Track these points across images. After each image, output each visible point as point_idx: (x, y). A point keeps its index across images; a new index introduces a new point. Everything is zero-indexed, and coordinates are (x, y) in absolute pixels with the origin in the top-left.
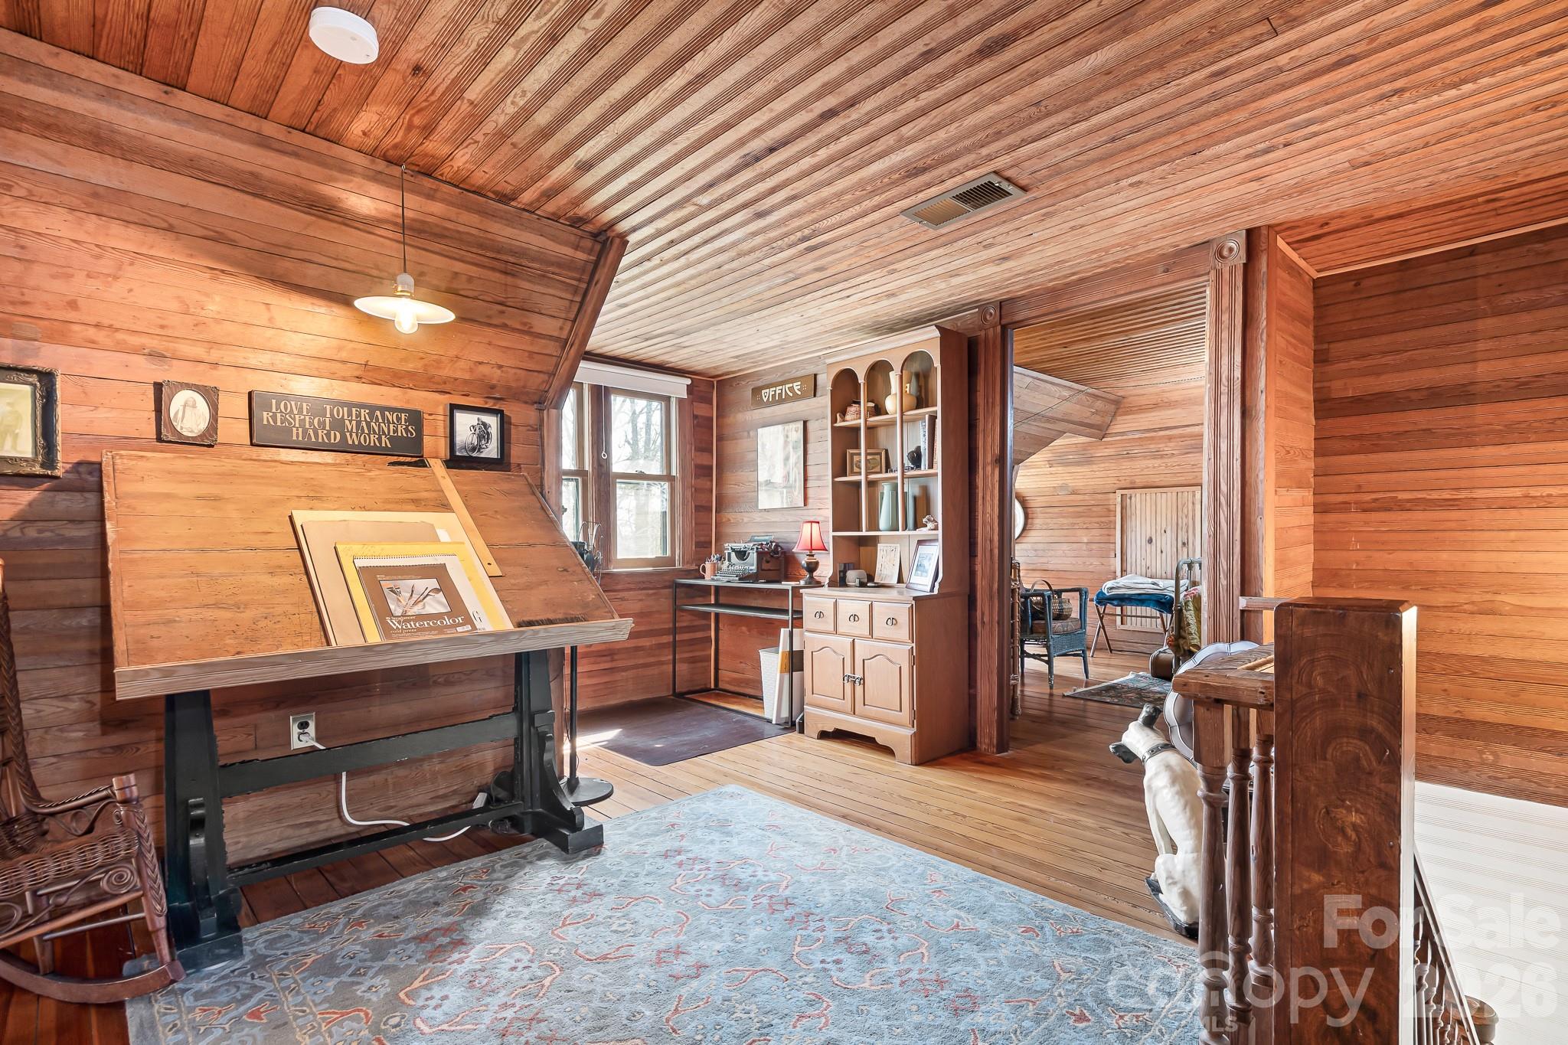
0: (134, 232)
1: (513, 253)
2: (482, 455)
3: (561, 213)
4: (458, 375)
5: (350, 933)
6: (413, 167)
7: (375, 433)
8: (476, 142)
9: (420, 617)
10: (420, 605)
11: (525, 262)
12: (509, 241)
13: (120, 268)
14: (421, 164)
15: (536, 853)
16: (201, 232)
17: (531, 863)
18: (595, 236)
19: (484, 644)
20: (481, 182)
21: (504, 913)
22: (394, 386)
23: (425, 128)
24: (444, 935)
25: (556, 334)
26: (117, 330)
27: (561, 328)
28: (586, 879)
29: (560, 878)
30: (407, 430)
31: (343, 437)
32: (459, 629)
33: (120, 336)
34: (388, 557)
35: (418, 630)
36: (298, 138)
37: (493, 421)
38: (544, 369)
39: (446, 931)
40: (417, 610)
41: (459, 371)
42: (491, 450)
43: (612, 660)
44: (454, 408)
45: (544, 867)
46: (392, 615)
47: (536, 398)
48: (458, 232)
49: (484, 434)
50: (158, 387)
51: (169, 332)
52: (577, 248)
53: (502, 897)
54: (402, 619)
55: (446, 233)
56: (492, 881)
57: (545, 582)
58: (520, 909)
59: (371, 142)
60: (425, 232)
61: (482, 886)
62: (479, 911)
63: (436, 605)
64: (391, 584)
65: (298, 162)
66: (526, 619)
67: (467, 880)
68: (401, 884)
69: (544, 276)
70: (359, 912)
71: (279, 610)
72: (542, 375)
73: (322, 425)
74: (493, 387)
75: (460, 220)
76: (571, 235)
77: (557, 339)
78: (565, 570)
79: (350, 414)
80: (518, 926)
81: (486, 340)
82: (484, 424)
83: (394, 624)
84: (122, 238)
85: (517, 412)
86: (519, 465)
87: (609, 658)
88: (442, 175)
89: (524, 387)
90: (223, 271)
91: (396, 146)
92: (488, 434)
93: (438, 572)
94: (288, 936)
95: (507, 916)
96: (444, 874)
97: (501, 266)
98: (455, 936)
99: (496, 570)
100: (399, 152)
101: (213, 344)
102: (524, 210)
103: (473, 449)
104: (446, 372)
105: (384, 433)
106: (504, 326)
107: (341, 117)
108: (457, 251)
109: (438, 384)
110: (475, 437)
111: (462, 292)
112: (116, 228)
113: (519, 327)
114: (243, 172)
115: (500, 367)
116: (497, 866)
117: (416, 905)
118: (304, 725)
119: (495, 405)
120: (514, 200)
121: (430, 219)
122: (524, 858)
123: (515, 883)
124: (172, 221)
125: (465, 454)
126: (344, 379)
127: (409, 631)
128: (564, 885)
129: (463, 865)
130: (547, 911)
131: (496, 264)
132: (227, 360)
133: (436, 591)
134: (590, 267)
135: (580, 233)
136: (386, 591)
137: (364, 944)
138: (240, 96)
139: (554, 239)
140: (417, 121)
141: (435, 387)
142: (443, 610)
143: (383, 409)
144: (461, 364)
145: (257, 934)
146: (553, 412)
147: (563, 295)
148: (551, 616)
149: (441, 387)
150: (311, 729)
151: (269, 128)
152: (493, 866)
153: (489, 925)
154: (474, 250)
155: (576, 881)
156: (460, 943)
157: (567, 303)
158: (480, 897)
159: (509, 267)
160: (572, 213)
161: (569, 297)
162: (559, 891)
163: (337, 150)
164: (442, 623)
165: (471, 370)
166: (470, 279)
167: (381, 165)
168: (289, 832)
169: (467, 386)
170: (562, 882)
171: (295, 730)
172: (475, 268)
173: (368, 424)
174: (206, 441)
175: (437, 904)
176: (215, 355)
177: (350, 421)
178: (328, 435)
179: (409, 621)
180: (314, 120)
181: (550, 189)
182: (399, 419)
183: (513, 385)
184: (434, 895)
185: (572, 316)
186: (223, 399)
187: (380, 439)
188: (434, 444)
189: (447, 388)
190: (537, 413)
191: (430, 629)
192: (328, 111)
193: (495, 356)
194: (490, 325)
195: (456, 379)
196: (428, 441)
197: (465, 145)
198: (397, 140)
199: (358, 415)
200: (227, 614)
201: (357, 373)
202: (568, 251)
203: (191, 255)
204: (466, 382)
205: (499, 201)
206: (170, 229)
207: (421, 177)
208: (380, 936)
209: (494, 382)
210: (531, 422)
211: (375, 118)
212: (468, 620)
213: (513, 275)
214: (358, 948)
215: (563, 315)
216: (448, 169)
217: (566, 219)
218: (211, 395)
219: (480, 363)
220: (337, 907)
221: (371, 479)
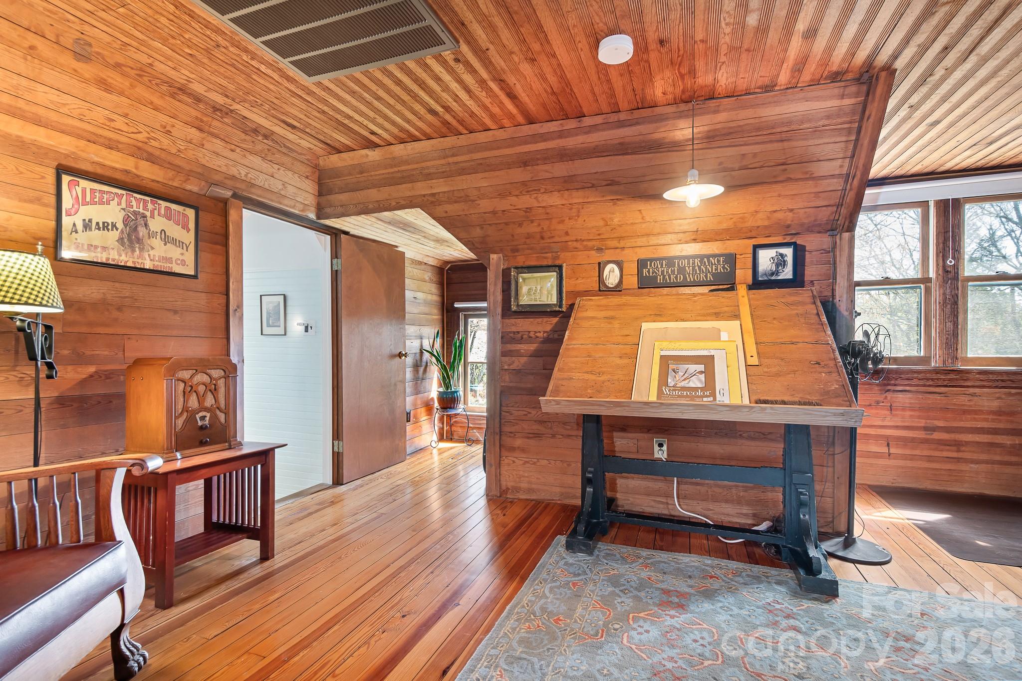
0: (581, 193)
1: (783, 124)
2: (779, 278)
3: (818, 76)
4: (759, 223)
5: (638, 569)
6: (701, 98)
7: (703, 272)
8: (723, 63)
9: (683, 389)
10: (687, 381)
11: (793, 127)
12: (780, 117)
13: (579, 212)
14: (703, 94)
15: (778, 578)
16: (605, 183)
17: (769, 582)
18: (858, 80)
19: (722, 411)
20: (745, 85)
21: (721, 604)
22: (717, 240)
23: (690, 72)
24: (677, 597)
25: (837, 172)
26: (583, 241)
27: (841, 166)
28: (799, 615)
29: (779, 603)
30: (724, 268)
31: (685, 278)
32: (705, 399)
33: (585, 243)
34: (682, 350)
35: (679, 396)
36: (637, 114)
37: (788, 252)
38: (832, 202)
39: (681, 595)
40: (683, 384)
41: (761, 220)
42: (787, 273)
43: (958, 451)
44: (756, 248)
45: (774, 590)
46: (667, 385)
47: (829, 227)
48: (740, 126)
49: (781, 262)
50: (599, 263)
51: (602, 237)
52: (842, 97)
53: (730, 594)
54: (672, 389)
55: (731, 131)
56: (732, 581)
57: (794, 372)
58: (733, 608)
59: (670, 97)
60: (717, 136)
61: (723, 580)
62: (708, 594)
63: (697, 382)
64: (674, 367)
65: (638, 127)
66: (762, 398)
67: (718, 572)
68: (683, 556)
69: (815, 131)
70: (651, 560)
71: (616, 377)
72: (830, 208)
73: (673, 272)
74: (788, 226)
75: (740, 118)
76: (834, 89)
77: (840, 176)
78: (818, 363)
79: (689, 263)
80: (722, 618)
81: (776, 194)
82: (781, 255)
83: (666, 391)
84: (577, 197)
85: (813, 242)
86: (812, 282)
87: (954, 448)
88: (719, 94)
89: (815, 220)
90: (617, 199)
91: (683, 92)
92: (784, 261)
93: (708, 362)
94: (615, 555)
95: (721, 607)
96: (709, 562)
97: (778, 137)
98: (683, 601)
99: (754, 361)
100: (687, 94)
101: (620, 238)
102: (787, 88)
103: (772, 274)
104: (750, 223)
105: (709, 272)
106: (789, 179)
107: (648, 91)
108: (741, 139)
109: (746, 233)
110: (774, 265)
111: (750, 166)
112: (575, 193)
113: (802, 177)
114: (616, 144)
115: (791, 210)
116: (744, 574)
117: (679, 572)
118: (661, 445)
119: (791, 239)
120: (775, 85)
121: (719, 126)
122: (767, 577)
123: (746, 590)
124: (593, 182)
125: (766, 278)
126: (687, 242)
127: (673, 397)
128: (777, 609)
129: (724, 562)
130: (749, 619)
131: (773, 137)
132: (628, 245)
133: (701, 372)
134: (860, 108)
135: (843, 84)
136: (670, 370)
137: (639, 579)
138: (605, 108)
139: (818, 99)
140: (683, 71)
141: (744, 236)
142: (700, 385)
143: (708, 257)
144: (760, 215)
145: (606, 548)
146: (846, 235)
147: (838, 139)
148: (786, 399)
149: (749, 235)
150: (665, 448)
151: (622, 116)
152: (741, 572)
153: (707, 606)
154: (754, 134)
155: (789, 612)
156: (681, 607)
157: (842, 145)
158: (716, 586)
159: (784, 135)
160: (826, 73)
161: (844, 139)
162: (770, 611)
163: (658, 110)
164: (695, 394)
165: (769, 218)
166: (755, 155)
167: (683, 107)
168: (653, 503)
169: (768, 231)
170: (778, 606)
171: (656, 448)
172: (756, 146)
173: (699, 267)
174: (618, 289)
175: (690, 577)
176: (622, 244)
177: (689, 267)
178: (676, 278)
179: (675, 390)
180: (639, 100)
181: (796, 64)
182: (719, 261)
183: (806, 221)
184: (694, 571)
185: (849, 154)
186: (625, 265)
187: (706, 276)
188: (743, 274)
189: (753, 234)
190: (830, 239)
191: (687, 396)
192: (641, 92)
193: (786, 204)
194: (776, 182)
195: (758, 227)
196: (739, 273)
197: (718, 68)
198: (681, 88)
199: (693, 263)
200: (593, 377)
201: (693, 237)
202: (836, 103)
203: (603, 196)
204: (766, 227)
205: (767, 91)
206: (593, 186)
207: (707, 102)
208: (649, 579)
209: (789, 222)
210: (825, 247)
211: (663, 82)
212: (713, 395)
213: (788, 140)
214: (635, 579)
215: (841, 155)
216: (720, 88)
217: (825, 79)
218: (619, 264)
219: (774, 212)
220: (645, 553)
221: (695, 302)
